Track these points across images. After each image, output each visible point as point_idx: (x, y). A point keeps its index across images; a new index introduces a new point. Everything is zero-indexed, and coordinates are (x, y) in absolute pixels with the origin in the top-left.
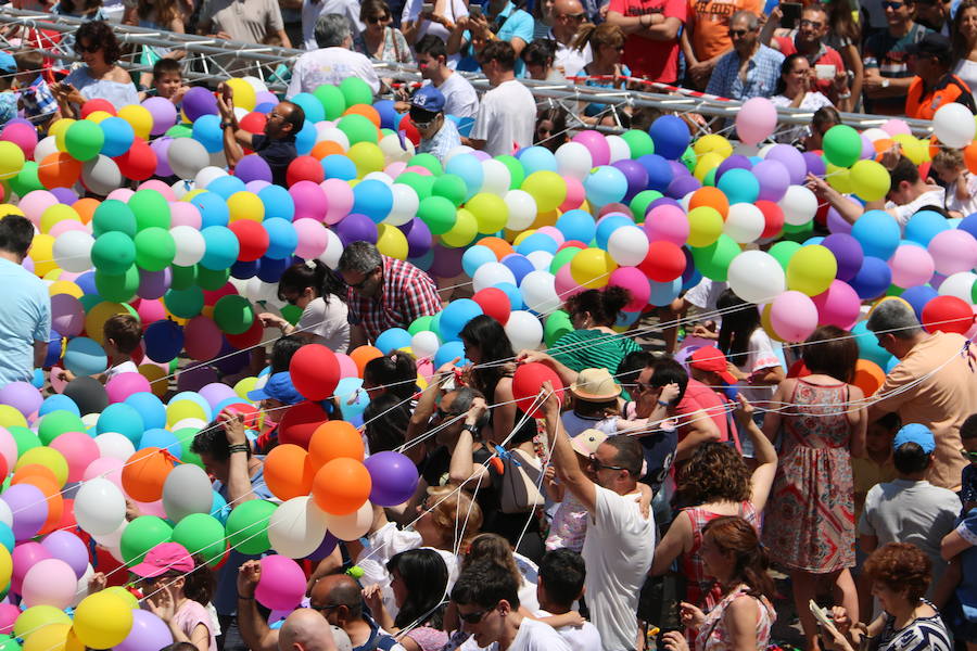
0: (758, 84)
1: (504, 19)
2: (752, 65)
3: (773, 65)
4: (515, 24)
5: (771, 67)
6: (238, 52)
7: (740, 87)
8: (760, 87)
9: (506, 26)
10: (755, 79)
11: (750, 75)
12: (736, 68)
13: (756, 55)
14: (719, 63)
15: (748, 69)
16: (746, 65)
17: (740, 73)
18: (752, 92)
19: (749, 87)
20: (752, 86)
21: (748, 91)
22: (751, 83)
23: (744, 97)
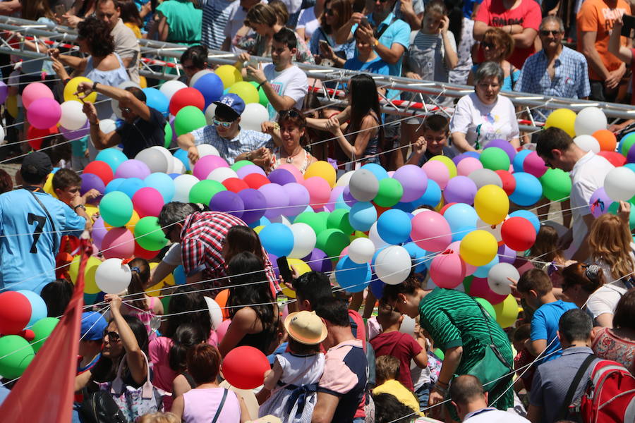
0: (564, 79)
1: (386, 27)
2: (558, 63)
3: (575, 64)
4: (395, 31)
5: (573, 65)
6: (159, 50)
7: (549, 82)
8: (566, 81)
9: (387, 33)
10: (562, 75)
11: (558, 71)
12: (544, 66)
13: (560, 55)
14: (528, 62)
15: (555, 66)
16: (553, 63)
17: (547, 70)
18: (559, 85)
19: (557, 82)
20: (560, 80)
21: (555, 85)
22: (559, 78)
23: (552, 90)
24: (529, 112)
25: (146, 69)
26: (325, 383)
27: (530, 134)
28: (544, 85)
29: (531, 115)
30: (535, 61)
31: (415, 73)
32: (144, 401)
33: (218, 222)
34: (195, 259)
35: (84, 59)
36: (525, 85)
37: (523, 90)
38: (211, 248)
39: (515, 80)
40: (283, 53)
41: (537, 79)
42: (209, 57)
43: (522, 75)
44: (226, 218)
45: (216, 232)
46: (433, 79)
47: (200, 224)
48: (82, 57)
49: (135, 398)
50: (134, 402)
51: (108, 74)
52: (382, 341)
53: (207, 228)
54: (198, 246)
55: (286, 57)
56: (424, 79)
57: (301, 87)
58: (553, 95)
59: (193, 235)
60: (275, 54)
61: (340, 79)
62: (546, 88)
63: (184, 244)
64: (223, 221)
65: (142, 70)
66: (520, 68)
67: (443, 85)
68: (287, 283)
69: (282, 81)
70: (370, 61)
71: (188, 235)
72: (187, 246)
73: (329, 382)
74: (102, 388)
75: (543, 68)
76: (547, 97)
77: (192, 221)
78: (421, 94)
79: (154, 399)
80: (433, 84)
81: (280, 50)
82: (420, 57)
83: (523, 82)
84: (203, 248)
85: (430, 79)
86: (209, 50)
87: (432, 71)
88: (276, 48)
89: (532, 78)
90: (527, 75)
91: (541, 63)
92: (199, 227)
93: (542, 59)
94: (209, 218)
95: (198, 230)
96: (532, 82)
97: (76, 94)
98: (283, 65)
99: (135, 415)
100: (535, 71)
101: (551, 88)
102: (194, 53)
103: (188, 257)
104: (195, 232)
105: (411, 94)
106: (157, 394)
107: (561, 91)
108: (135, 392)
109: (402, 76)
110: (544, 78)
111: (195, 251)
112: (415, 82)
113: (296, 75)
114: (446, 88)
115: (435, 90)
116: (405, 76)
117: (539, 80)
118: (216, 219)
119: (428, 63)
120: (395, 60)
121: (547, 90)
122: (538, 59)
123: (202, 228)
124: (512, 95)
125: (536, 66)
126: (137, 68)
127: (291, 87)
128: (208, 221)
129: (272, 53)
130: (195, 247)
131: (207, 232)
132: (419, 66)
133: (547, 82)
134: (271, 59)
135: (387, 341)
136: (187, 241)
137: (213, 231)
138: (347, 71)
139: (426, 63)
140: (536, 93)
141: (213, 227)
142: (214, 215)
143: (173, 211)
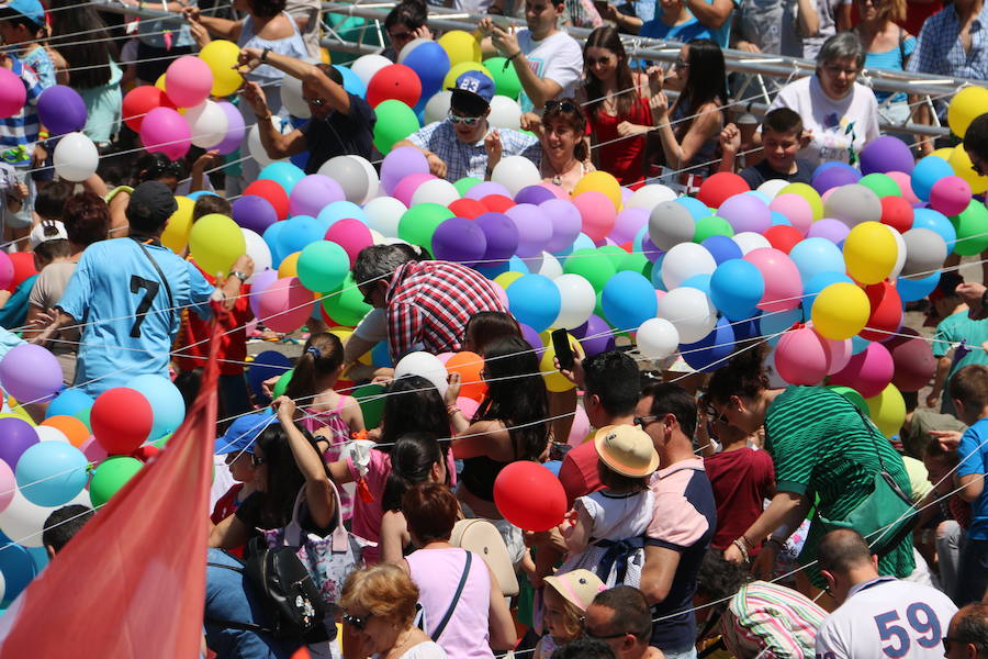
0: (986, 51)
2: (977, 26)
6: (351, 7)
7: (963, 57)
10: (983, 44)
11: (976, 38)
12: (954, 31)
13: (980, 14)
14: (928, 26)
15: (972, 31)
16: (969, 26)
17: (960, 37)
18: (979, 62)
19: (976, 55)
20: (980, 53)
21: (973, 61)
22: (979, 50)
23: (968, 69)
24: (931, 104)
25: (332, 37)
26: (657, 531)
27: (933, 139)
28: (955, 62)
29: (933, 109)
30: (941, 23)
31: (750, 42)
32: (336, 555)
33: (443, 278)
34: (408, 335)
35: (238, 23)
36: (924, 61)
37: (921, 70)
38: (432, 318)
39: (906, 52)
40: (544, 13)
41: (944, 51)
42: (429, 17)
43: (919, 46)
44: (458, 271)
45: (441, 293)
46: (779, 51)
47: (417, 279)
48: (234, 20)
49: (321, 552)
50: (321, 559)
51: (276, 44)
52: (725, 464)
53: (427, 287)
54: (413, 314)
55: (549, 18)
56: (766, 52)
57: (571, 65)
58: (968, 78)
59: (405, 297)
60: (531, 14)
61: (634, 53)
62: (957, 66)
63: (392, 311)
64: (451, 276)
65: (326, 39)
66: (916, 35)
67: (795, 61)
68: (565, 371)
69: (541, 56)
70: (679, 24)
71: (397, 297)
72: (396, 314)
73: (664, 529)
74: (270, 538)
75: (952, 35)
76: (959, 80)
77: (405, 275)
78: (760, 76)
79: (350, 552)
80: (780, 60)
81: (540, 8)
82: (759, 18)
83: (922, 57)
84: (420, 318)
85: (775, 53)
86: (429, 7)
87: (777, 40)
88: (533, 4)
89: (935, 51)
90: (926, 46)
91: (950, 26)
92: (414, 284)
93: (951, 20)
94: (430, 270)
95: (413, 289)
96: (935, 56)
97: (237, 68)
98: (543, 31)
99: (323, 579)
100: (941, 38)
101: (966, 65)
102: (406, 13)
103: (397, 332)
104: (407, 292)
105: (744, 76)
106: (354, 546)
107: (982, 71)
108: (322, 543)
109: (730, 47)
110: (954, 49)
111: (408, 322)
112: (751, 57)
113: (563, 47)
114: (799, 67)
115: (782, 69)
116: (735, 48)
117: (947, 54)
118: (441, 272)
119: (772, 27)
120: (719, 22)
121: (960, 69)
122: (944, 20)
123: (419, 287)
124: (903, 77)
125: (941, 31)
126: (318, 35)
127: (555, 64)
128: (428, 275)
129: (527, 11)
130: (408, 316)
131: (427, 293)
132: (757, 32)
133: (960, 56)
134: (525, 22)
135: (733, 463)
136: (396, 305)
137: (436, 291)
138: (645, 39)
139: (768, 28)
140: (941, 74)
141: (435, 285)
142: (438, 266)
143: (373, 262)
